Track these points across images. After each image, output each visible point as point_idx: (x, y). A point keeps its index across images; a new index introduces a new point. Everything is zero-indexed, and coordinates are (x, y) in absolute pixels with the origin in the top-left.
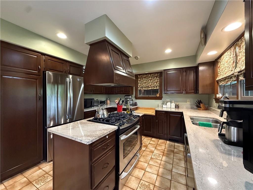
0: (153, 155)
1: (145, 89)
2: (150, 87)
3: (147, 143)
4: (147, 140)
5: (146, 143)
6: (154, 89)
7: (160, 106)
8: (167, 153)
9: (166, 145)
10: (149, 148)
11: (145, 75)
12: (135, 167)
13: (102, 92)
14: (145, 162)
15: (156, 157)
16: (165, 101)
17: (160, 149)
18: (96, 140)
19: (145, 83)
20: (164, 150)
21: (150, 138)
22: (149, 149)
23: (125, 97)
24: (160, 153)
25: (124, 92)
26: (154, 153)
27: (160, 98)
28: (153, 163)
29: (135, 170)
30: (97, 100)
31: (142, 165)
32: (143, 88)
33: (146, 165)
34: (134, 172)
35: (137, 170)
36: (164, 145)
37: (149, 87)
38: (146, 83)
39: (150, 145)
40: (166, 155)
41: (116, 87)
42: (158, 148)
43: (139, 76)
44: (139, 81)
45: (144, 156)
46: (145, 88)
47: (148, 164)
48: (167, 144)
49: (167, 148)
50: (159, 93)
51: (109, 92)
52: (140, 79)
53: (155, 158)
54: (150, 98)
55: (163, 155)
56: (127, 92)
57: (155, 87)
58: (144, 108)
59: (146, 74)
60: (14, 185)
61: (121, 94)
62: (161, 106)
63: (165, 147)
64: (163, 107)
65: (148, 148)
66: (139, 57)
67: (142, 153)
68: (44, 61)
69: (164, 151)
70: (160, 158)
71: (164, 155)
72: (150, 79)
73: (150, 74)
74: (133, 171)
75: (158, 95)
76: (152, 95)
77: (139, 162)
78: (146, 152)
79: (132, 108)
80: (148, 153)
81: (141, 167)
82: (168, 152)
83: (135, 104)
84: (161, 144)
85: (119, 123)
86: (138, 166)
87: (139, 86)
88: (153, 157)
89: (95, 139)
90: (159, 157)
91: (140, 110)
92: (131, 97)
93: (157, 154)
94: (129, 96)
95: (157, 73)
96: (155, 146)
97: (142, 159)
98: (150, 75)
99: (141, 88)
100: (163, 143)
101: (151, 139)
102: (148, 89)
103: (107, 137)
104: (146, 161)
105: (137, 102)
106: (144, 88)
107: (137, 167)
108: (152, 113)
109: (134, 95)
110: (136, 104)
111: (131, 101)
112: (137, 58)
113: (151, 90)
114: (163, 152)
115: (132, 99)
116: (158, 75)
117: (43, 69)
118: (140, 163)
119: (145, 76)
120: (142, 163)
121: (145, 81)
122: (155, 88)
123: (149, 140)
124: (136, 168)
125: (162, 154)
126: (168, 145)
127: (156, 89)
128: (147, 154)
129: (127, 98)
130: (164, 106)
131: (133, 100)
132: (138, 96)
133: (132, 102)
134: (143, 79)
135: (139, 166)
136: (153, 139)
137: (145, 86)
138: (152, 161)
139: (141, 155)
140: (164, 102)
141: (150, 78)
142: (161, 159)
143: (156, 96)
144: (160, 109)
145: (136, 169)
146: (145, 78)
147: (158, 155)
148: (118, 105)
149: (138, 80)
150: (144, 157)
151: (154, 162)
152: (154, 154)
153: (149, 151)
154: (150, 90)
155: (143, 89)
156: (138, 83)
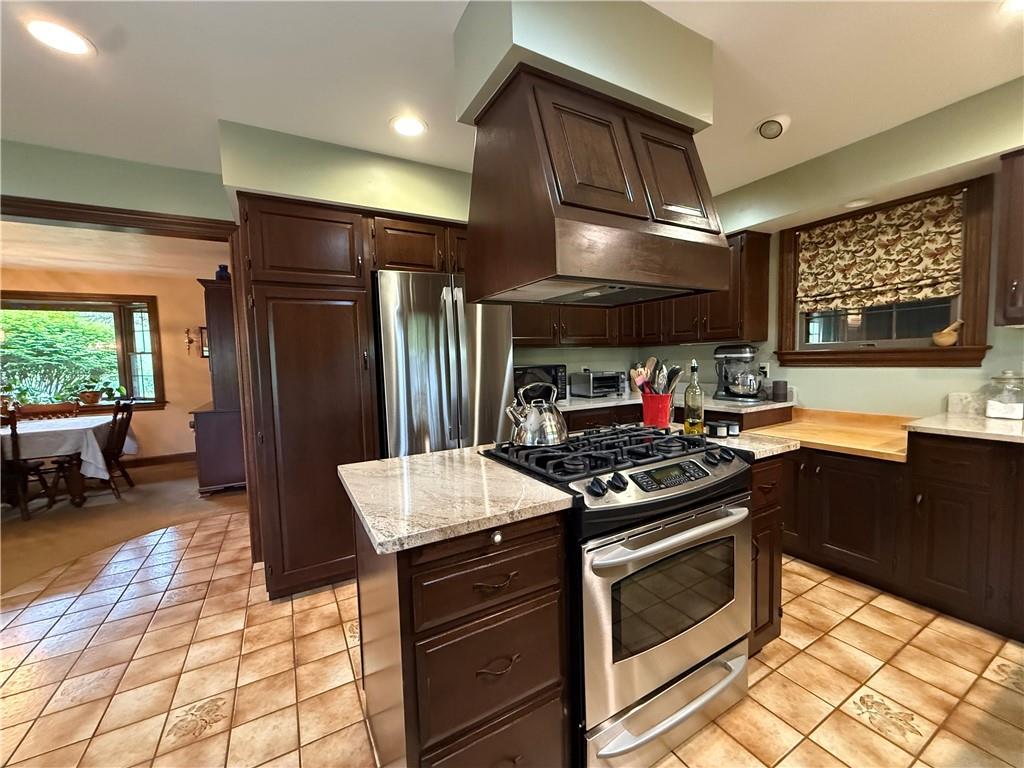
0: (856, 697)
1: (841, 306)
2: (882, 293)
3: (834, 615)
4: (837, 597)
5: (823, 610)
6: (919, 303)
7: (959, 408)
8: (979, 726)
9: (994, 665)
10: (842, 646)
11: (849, 223)
12: (712, 719)
13: (605, 335)
14: (785, 717)
15: (878, 718)
16: (1010, 374)
17: (926, 675)
18: (427, 542)
19: (844, 271)
20: (962, 699)
21: (861, 592)
22: (840, 651)
23: (718, 356)
24: (916, 703)
25: (709, 331)
26: (871, 692)
27: (967, 354)
28: (840, 748)
29: (706, 738)
30: (585, 370)
31: (758, 729)
32: (833, 299)
33: (789, 738)
34: (701, 748)
35: (722, 740)
36: (970, 661)
38: (849, 267)
39: (848, 627)
40: (969, 735)
41: (632, 304)
42: (911, 667)
43: (804, 236)
44: (803, 267)
45: (787, 682)
46: (844, 297)
47: (807, 737)
48: (998, 661)
49: (997, 688)
50: (954, 325)
51: (639, 334)
52: (807, 255)
53: (867, 722)
54: (878, 356)
55: (942, 727)
56: (728, 328)
57: (921, 288)
58: (831, 413)
60: (308, 615)
61: (697, 341)
62: (975, 405)
63: (980, 676)
64: (990, 413)
65: (830, 647)
66: (784, 121)
67: (782, 658)
68: (373, 236)
69: (956, 700)
70: (913, 741)
71: (953, 726)
72: (884, 238)
73: (887, 207)
74: (696, 740)
75: (947, 337)
76: (897, 338)
77: (749, 703)
78: (807, 660)
79: (754, 410)
80: (823, 671)
81: (748, 739)
82: (998, 725)
83: (779, 392)
84: (943, 651)
85: (592, 479)
86: (732, 724)
87: (800, 294)
88: (850, 708)
89: (421, 536)
90: (900, 728)
91: (805, 423)
92: (748, 355)
93: (888, 702)
94: (739, 348)
95: (947, 191)
96: (893, 646)
97: (769, 695)
99: (816, 302)
100: (961, 646)
101: (872, 599)
102: (869, 304)
103: (498, 538)
104: (795, 716)
105: (786, 383)
106: (838, 302)
107: (721, 722)
108: (888, 444)
109: (771, 343)
110: (781, 392)
111: (751, 377)
112: (775, 129)
113: (889, 305)
114: (951, 711)
115: (755, 367)
116: (956, 204)
117: (372, 264)
118: (749, 711)
120: (767, 722)
121: (847, 256)
122: (928, 293)
123: (848, 600)
124: (715, 731)
125: (939, 716)
126: (1015, 673)
127: (932, 296)
128: (811, 676)
129: (728, 361)
130: (995, 407)
131: (768, 370)
132: (797, 349)
133: (759, 378)
134: (834, 249)
135: (738, 728)
136: (886, 602)
137: (844, 288)
138: (838, 729)
139: (769, 671)
140: (1000, 380)
141: (883, 233)
142: (915, 749)
143: (933, 344)
144: (957, 425)
145: (716, 735)
146: (845, 239)
147: (895, 709)
148: (647, 390)
149: (796, 257)
150: (785, 686)
151: (854, 742)
152: (864, 691)
153: (834, 663)
154: (880, 307)
155: (832, 306)
156: (796, 278)
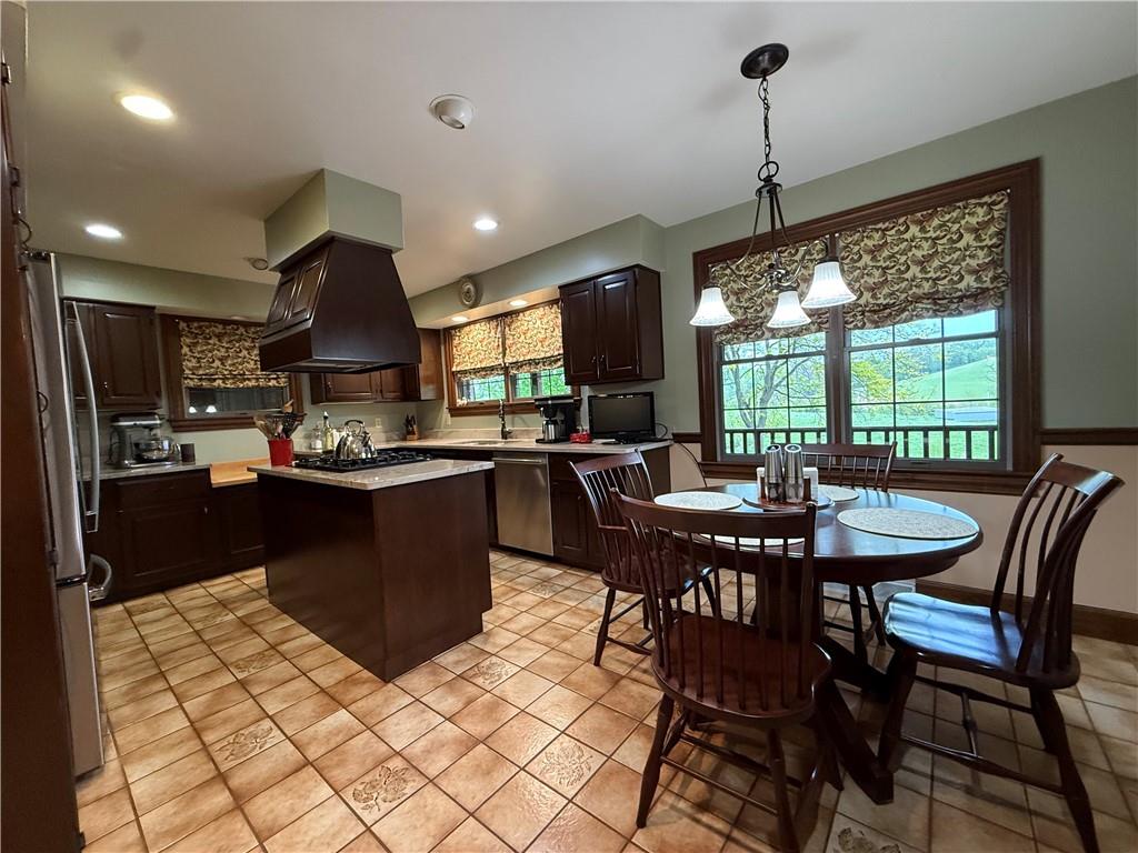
1: (222, 385)
2: (249, 379)
11: (221, 326)
19: (222, 360)
32: (216, 379)
37: (245, 380)
38: (225, 358)
43: (183, 325)
44: (185, 350)
46: (224, 383)
52: (189, 341)
57: (270, 379)
59: (225, 323)
72: (246, 344)
73: (245, 324)
75: (287, 409)
83: (190, 453)
87: (186, 372)
98: (242, 330)
99: (200, 380)
102: (241, 385)
106: (220, 381)
109: (163, 411)
113: (253, 387)
119: (220, 329)
121: (223, 350)
122: (273, 381)
134: (211, 342)
137: (224, 373)
140: (315, 430)
146: (217, 336)
149: (178, 340)
154: (248, 388)
155: (216, 384)
156: (179, 359)
